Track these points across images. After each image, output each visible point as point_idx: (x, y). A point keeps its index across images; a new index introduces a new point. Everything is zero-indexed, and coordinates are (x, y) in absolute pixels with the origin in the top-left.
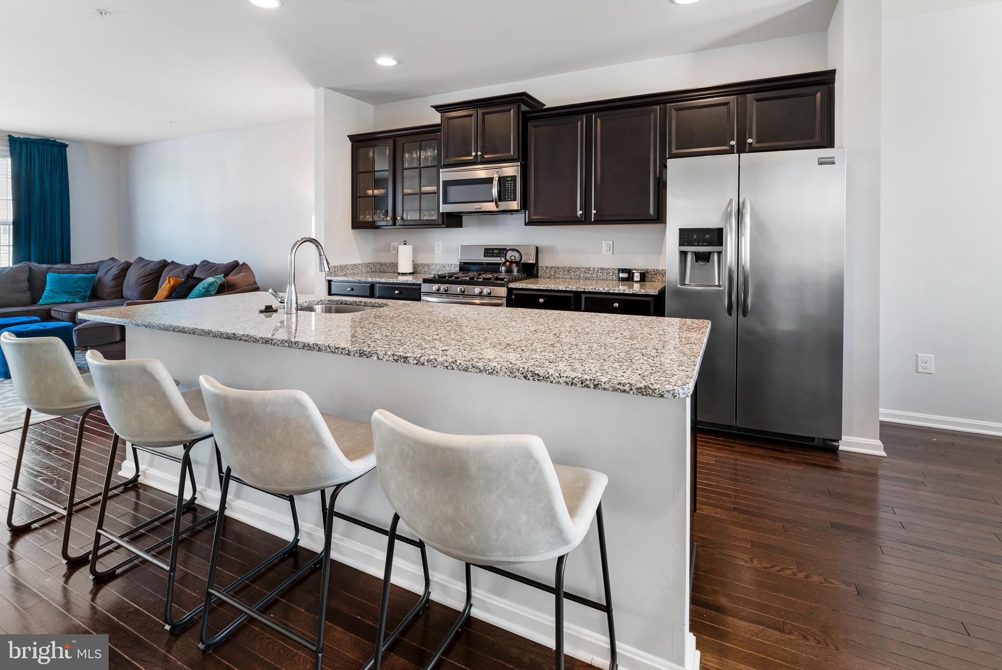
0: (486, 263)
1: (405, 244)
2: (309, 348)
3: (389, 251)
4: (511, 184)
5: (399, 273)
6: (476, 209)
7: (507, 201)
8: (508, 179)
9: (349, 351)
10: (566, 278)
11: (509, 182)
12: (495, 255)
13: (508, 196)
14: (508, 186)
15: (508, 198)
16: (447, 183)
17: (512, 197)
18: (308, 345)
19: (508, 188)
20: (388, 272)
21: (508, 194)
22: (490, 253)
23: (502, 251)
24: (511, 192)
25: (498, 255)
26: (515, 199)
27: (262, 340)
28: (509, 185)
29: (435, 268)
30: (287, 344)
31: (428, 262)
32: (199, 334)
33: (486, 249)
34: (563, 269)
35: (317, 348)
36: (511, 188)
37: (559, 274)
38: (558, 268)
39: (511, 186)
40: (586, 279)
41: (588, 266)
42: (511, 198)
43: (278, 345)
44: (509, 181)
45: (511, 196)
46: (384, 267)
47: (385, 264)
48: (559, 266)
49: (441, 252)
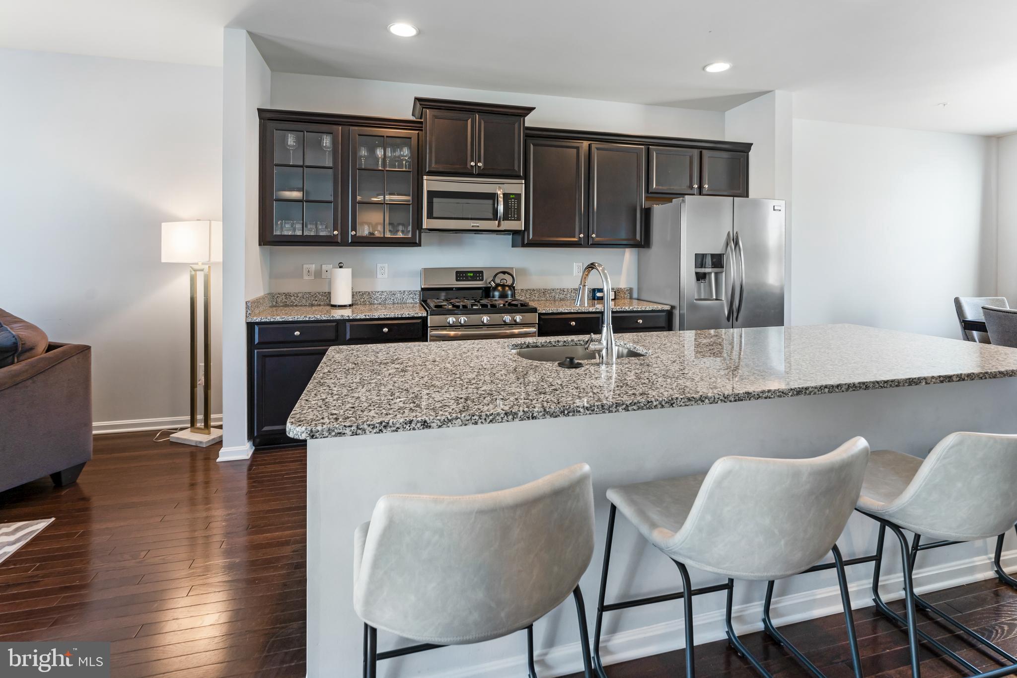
0: (455, 288)
1: (341, 267)
2: (854, 388)
3: (302, 276)
4: (514, 202)
5: (334, 306)
6: (473, 226)
7: (511, 220)
8: (511, 196)
9: (898, 382)
10: (542, 300)
11: (513, 200)
12: (470, 278)
13: (511, 215)
14: (511, 204)
15: (511, 217)
16: (432, 194)
17: (516, 216)
18: (854, 385)
19: (512, 206)
20: (301, 306)
21: (511, 213)
22: (463, 277)
23: (478, 274)
24: (514, 211)
25: (474, 279)
26: (519, 219)
27: (791, 392)
28: (513, 203)
29: (380, 296)
30: (826, 390)
31: (369, 290)
32: (683, 404)
33: (457, 272)
34: (539, 290)
35: (864, 386)
36: (514, 206)
37: (535, 296)
38: (534, 290)
39: (515, 204)
40: (561, 300)
41: (562, 287)
42: (514, 217)
43: (815, 393)
44: (512, 198)
45: (514, 215)
46: (293, 298)
47: (296, 295)
48: (534, 288)
49: (386, 276)
